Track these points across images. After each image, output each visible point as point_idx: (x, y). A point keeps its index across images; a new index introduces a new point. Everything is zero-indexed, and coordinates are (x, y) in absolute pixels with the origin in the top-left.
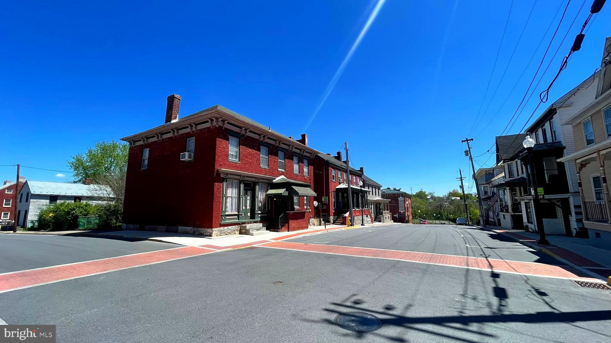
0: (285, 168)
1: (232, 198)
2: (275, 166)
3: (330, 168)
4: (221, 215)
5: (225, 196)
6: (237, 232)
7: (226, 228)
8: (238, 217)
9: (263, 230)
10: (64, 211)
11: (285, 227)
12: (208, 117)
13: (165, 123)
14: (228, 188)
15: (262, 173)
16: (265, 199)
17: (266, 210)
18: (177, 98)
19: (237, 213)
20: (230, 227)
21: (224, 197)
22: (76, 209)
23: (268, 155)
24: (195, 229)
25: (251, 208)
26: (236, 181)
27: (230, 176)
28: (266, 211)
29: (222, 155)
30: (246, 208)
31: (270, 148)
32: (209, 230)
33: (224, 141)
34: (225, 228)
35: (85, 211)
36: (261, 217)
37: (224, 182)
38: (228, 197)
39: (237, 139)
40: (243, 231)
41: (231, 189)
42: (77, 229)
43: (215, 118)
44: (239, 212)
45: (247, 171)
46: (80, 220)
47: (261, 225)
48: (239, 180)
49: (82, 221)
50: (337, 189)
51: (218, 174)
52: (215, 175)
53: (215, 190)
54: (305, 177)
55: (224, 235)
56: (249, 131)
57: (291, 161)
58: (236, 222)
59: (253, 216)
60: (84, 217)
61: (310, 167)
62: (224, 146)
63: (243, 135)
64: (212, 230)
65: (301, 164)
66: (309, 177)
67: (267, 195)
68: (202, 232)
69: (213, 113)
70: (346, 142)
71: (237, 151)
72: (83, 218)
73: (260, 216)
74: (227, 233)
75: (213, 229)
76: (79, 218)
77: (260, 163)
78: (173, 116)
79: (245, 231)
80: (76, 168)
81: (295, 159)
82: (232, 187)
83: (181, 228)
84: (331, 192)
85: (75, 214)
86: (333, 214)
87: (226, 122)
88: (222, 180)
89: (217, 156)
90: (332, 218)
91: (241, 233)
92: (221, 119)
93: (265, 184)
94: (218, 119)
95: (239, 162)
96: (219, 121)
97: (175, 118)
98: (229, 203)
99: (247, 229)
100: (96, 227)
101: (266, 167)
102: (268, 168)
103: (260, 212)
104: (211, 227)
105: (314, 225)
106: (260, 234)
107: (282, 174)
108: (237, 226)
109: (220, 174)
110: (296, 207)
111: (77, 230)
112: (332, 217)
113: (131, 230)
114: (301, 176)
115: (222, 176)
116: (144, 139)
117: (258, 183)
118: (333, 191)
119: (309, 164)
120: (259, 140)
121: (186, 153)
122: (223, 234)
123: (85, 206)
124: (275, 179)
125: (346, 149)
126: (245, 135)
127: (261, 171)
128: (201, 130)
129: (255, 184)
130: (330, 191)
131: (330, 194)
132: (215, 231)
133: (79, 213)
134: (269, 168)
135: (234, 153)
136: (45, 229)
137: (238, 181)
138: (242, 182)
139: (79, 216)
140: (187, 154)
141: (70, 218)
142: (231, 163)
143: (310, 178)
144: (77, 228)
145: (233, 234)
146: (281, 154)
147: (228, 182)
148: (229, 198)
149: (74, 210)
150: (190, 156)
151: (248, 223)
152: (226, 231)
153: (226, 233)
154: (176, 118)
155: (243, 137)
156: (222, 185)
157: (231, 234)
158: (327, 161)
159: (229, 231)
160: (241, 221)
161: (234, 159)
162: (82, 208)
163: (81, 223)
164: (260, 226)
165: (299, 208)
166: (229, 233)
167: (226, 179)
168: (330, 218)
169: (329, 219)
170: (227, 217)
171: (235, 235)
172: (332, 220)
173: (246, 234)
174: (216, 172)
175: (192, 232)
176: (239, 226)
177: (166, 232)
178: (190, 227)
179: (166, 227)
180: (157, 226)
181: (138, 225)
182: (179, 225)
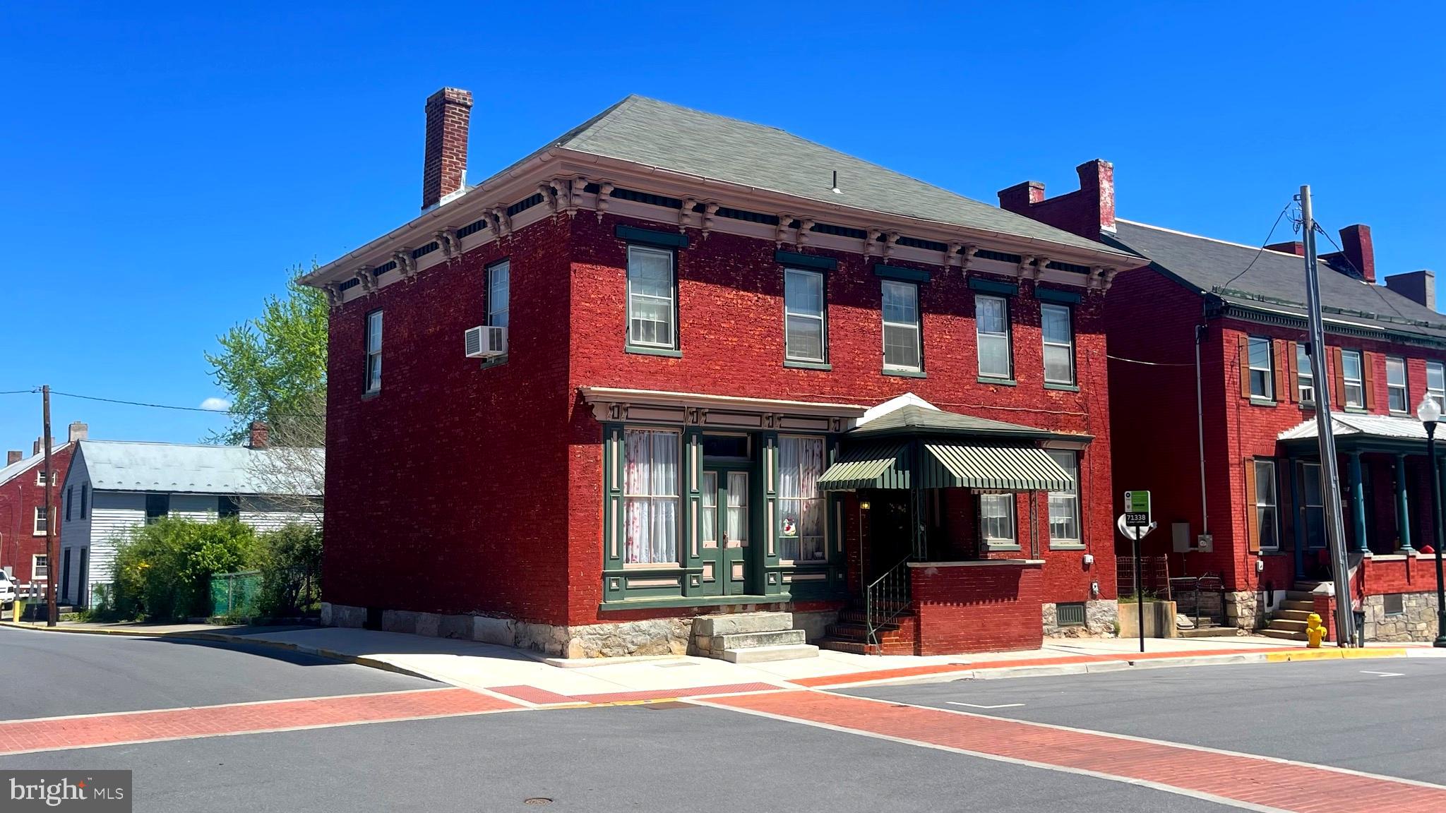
0: (922, 359)
1: (650, 505)
2: (864, 352)
3: (1229, 335)
4: (604, 575)
5: (617, 498)
6: (679, 647)
7: (626, 626)
8: (683, 582)
9: (791, 643)
10: (172, 551)
11: (901, 636)
12: (537, 180)
13: (422, 208)
14: (630, 462)
15: (791, 390)
16: (819, 507)
17: (824, 554)
18: (454, 103)
19: (675, 566)
20: (644, 624)
21: (615, 502)
22: (203, 544)
23: (826, 307)
24: (520, 625)
25: (746, 544)
26: (668, 432)
27: (633, 414)
28: (823, 558)
29: (599, 330)
30: (724, 546)
31: (836, 273)
32: (558, 632)
33: (603, 273)
34: (621, 625)
35: (229, 551)
36: (794, 587)
37: (608, 441)
38: (631, 500)
39: (666, 256)
40: (703, 642)
41: (647, 466)
42: (208, 619)
43: (561, 181)
44: (683, 565)
45: (715, 386)
46: (216, 585)
47: (785, 619)
48: (682, 427)
49: (223, 589)
50: (1281, 444)
51: (584, 407)
52: (570, 414)
53: (574, 474)
54: (1053, 394)
55: (618, 654)
56: (717, 213)
57: (960, 322)
58: (674, 601)
59: (753, 583)
60: (227, 574)
61: (1082, 338)
62: (607, 290)
63: (693, 234)
64: (567, 633)
65: (1019, 330)
66: (1077, 388)
67: (820, 486)
68: (540, 639)
69: (546, 162)
70: (1304, 189)
71: (666, 304)
72: (226, 578)
73: (788, 579)
74: (633, 648)
75: (572, 629)
76: (215, 578)
77: (782, 346)
78: (445, 178)
79: (710, 642)
80: (237, 381)
81: (988, 309)
82: (650, 459)
83: (481, 622)
84: (1242, 463)
85: (202, 565)
86: (1254, 580)
87: (608, 190)
88: (598, 434)
89: (574, 336)
90: (1245, 602)
91: (694, 651)
92: (583, 185)
93: (815, 438)
94: (574, 185)
95: (679, 353)
96: (577, 192)
97: (455, 184)
98: (637, 523)
99: (715, 634)
100: (257, 613)
101: (817, 362)
102: (823, 366)
103: (789, 563)
104: (565, 621)
105: (1116, 632)
106: (767, 660)
107: (906, 385)
108: (676, 620)
109: (593, 406)
110: (995, 542)
111: (209, 624)
112: (1245, 595)
113: (345, 625)
114: (1025, 388)
115: (600, 415)
116: (364, 275)
117: (774, 435)
118: (1257, 457)
119: (1076, 327)
120: (774, 244)
121: (479, 327)
122: (616, 650)
123: (229, 536)
124: (861, 413)
125: (1305, 227)
126: (700, 232)
127: (791, 380)
128: (525, 232)
129: (759, 440)
130: (1232, 458)
131: (1234, 472)
132: (580, 636)
133: (212, 561)
134: (828, 366)
135: (654, 318)
136: (131, 619)
137: (679, 430)
138: (694, 437)
139: (213, 571)
140: (483, 332)
141: (189, 577)
142: (640, 358)
143: (1086, 399)
144: (209, 617)
145: (661, 653)
146: (899, 292)
147: (632, 442)
148: (637, 505)
149: (199, 547)
150: (494, 342)
151: (732, 609)
152: (629, 638)
153: (630, 645)
154: (456, 186)
155: (691, 240)
156: (602, 452)
157: (648, 652)
158: (1212, 299)
159: (639, 639)
160: (694, 599)
161: (655, 344)
162: (221, 541)
163: (219, 598)
164: (781, 626)
165: (1018, 547)
166: (641, 646)
167: (620, 428)
168: (1233, 602)
169: (1230, 607)
170: (631, 583)
171: (670, 655)
172: (1246, 612)
173: (710, 656)
174: (572, 400)
175: (510, 638)
176: (686, 621)
177: (440, 635)
178: (505, 617)
179: (439, 616)
180: (415, 614)
181: (364, 610)
182: (474, 612)
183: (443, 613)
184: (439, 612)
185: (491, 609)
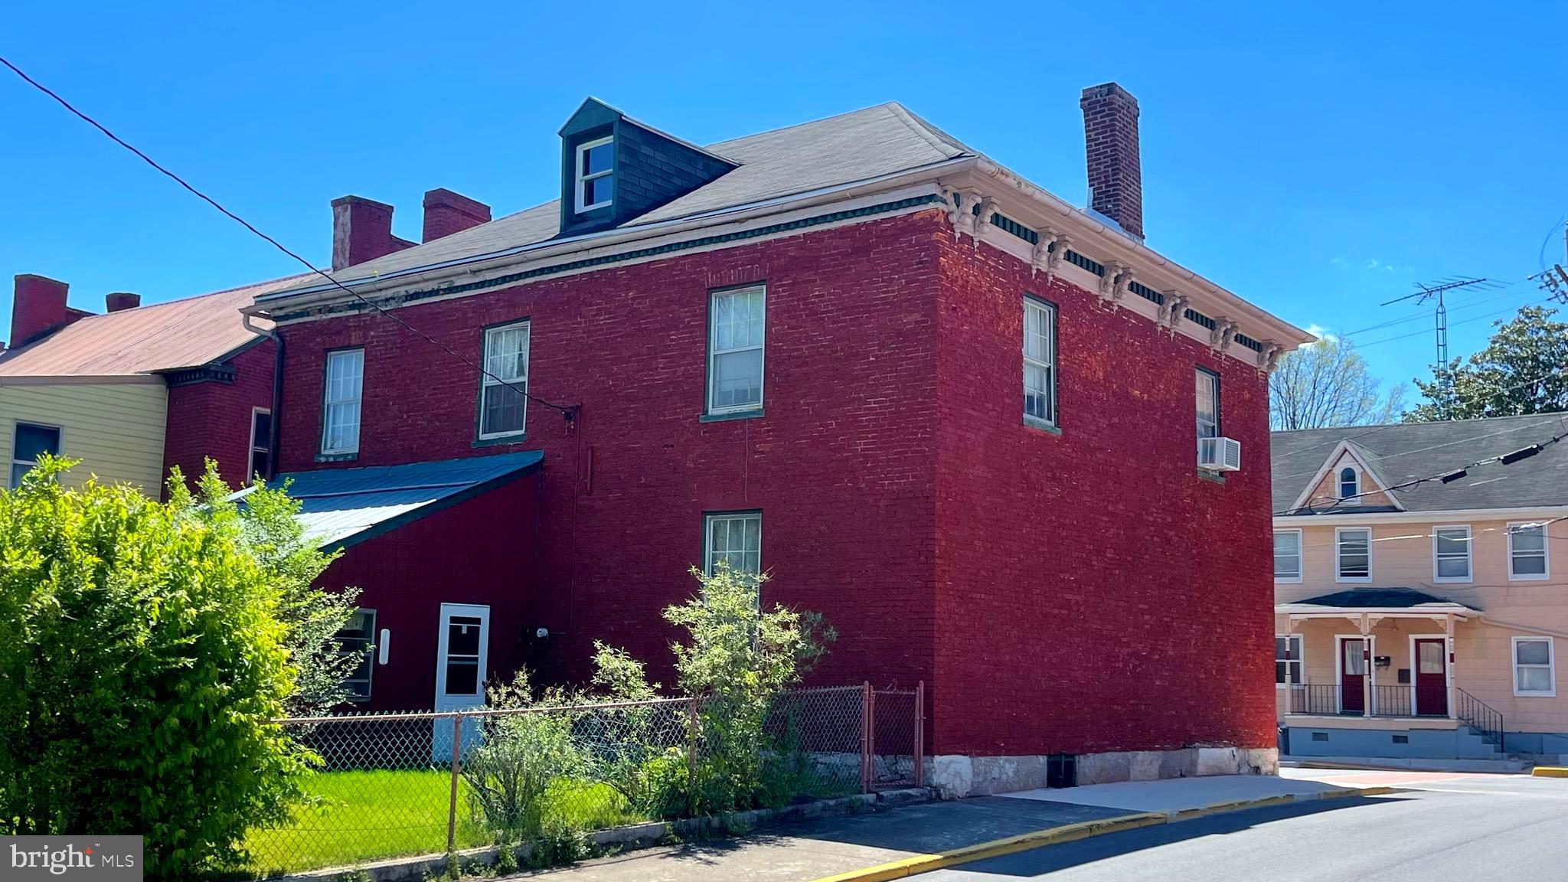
177: (1161, 776)
178: (1226, 746)
179: (1160, 753)
180: (1130, 754)
181: (1043, 760)
182: (1197, 744)
183: (1163, 749)
184: (1158, 749)
185: (1214, 738)
